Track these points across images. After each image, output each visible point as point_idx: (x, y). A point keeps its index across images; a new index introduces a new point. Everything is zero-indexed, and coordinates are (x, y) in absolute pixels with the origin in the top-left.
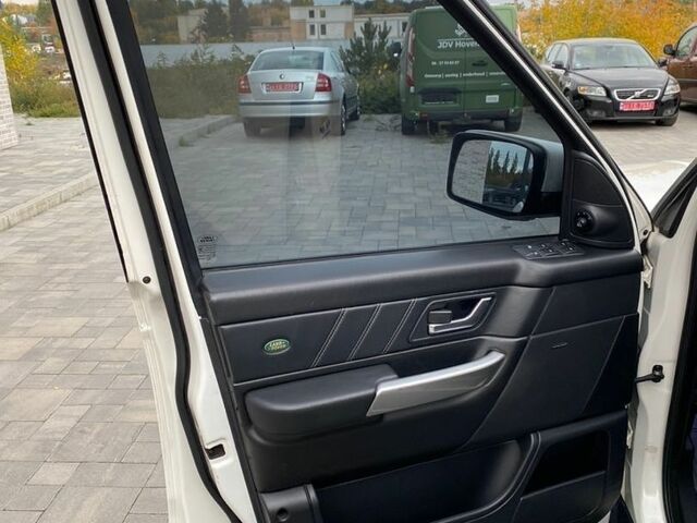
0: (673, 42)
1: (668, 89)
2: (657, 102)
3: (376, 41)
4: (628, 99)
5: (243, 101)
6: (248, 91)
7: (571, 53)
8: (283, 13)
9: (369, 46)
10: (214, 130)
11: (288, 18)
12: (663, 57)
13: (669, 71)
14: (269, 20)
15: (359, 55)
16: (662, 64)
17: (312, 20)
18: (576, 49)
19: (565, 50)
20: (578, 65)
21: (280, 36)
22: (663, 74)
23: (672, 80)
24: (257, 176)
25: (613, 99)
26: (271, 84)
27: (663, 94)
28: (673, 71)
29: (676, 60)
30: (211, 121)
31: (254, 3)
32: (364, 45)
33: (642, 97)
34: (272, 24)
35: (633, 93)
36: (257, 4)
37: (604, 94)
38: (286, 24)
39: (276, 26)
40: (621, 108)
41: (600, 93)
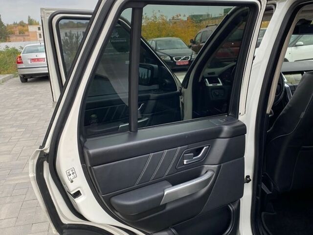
0: (194, 39)
1: (193, 56)
2: (189, 61)
3: (74, 40)
4: (179, 61)
5: (19, 67)
6: (22, 63)
7: (156, 44)
8: (25, 28)
9: (71, 42)
10: (5, 81)
11: (27, 30)
12: (190, 44)
13: (193, 50)
14: (18, 31)
15: (67, 46)
16: (190, 47)
17: (40, 31)
18: (158, 42)
19: (154, 42)
20: (159, 48)
21: (24, 39)
22: (190, 50)
23: (194, 53)
24: (32, 98)
25: (174, 61)
26: (32, 59)
27: (191, 58)
28: (195, 49)
29: (195, 45)
30: (4, 77)
31: (9, 24)
32: (69, 42)
33: (184, 59)
34: (20, 34)
35: (180, 58)
36: (11, 25)
37: (170, 59)
38: (26, 33)
39: (21, 34)
40: (177, 64)
41: (168, 58)
